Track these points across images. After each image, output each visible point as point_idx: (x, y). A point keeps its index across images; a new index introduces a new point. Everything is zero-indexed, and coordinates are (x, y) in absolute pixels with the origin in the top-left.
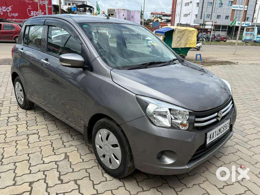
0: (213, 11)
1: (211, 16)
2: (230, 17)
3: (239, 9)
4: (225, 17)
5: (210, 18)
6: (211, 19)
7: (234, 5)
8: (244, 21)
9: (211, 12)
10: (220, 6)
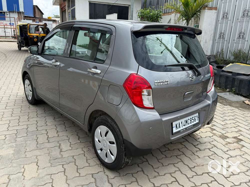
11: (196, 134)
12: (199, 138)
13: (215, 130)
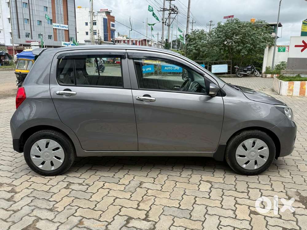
0: (32, 30)
1: (31, 35)
2: (53, 37)
3: (60, 28)
4: (48, 37)
5: (31, 37)
6: (32, 39)
7: (54, 24)
8: (69, 42)
9: (30, 30)
10: (39, 24)
11: (34, 176)
12: (30, 172)
13: (8, 192)
